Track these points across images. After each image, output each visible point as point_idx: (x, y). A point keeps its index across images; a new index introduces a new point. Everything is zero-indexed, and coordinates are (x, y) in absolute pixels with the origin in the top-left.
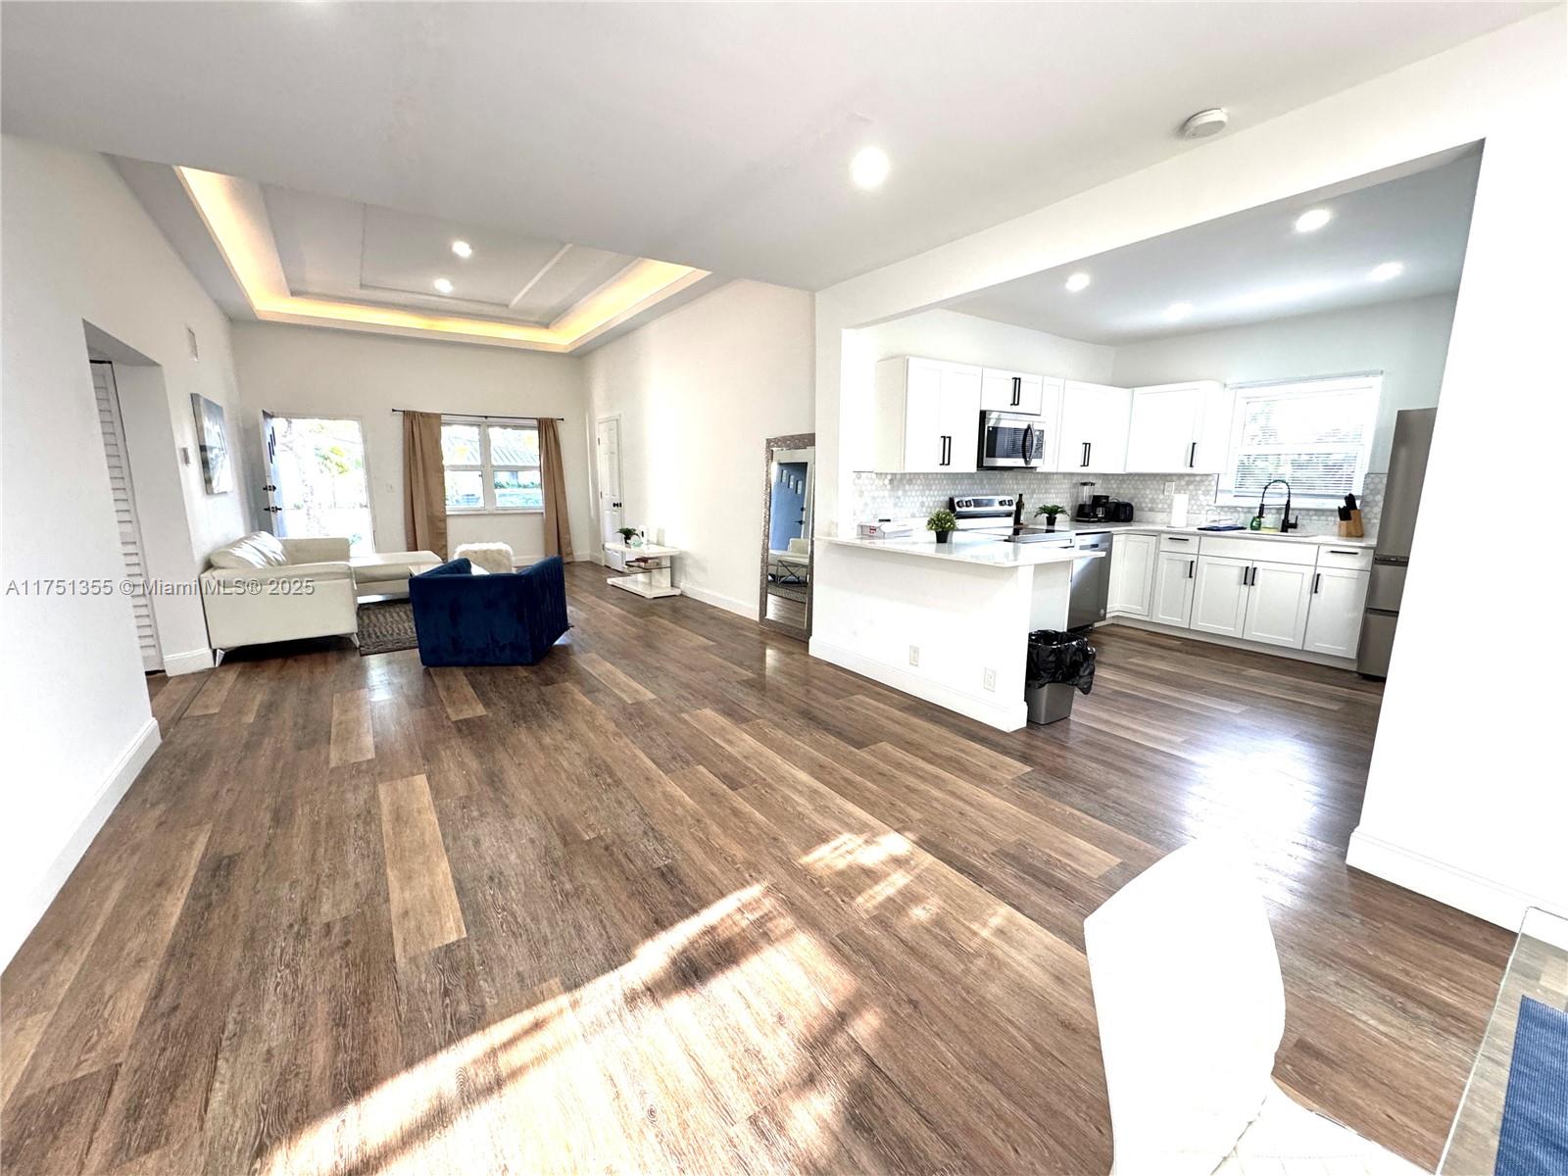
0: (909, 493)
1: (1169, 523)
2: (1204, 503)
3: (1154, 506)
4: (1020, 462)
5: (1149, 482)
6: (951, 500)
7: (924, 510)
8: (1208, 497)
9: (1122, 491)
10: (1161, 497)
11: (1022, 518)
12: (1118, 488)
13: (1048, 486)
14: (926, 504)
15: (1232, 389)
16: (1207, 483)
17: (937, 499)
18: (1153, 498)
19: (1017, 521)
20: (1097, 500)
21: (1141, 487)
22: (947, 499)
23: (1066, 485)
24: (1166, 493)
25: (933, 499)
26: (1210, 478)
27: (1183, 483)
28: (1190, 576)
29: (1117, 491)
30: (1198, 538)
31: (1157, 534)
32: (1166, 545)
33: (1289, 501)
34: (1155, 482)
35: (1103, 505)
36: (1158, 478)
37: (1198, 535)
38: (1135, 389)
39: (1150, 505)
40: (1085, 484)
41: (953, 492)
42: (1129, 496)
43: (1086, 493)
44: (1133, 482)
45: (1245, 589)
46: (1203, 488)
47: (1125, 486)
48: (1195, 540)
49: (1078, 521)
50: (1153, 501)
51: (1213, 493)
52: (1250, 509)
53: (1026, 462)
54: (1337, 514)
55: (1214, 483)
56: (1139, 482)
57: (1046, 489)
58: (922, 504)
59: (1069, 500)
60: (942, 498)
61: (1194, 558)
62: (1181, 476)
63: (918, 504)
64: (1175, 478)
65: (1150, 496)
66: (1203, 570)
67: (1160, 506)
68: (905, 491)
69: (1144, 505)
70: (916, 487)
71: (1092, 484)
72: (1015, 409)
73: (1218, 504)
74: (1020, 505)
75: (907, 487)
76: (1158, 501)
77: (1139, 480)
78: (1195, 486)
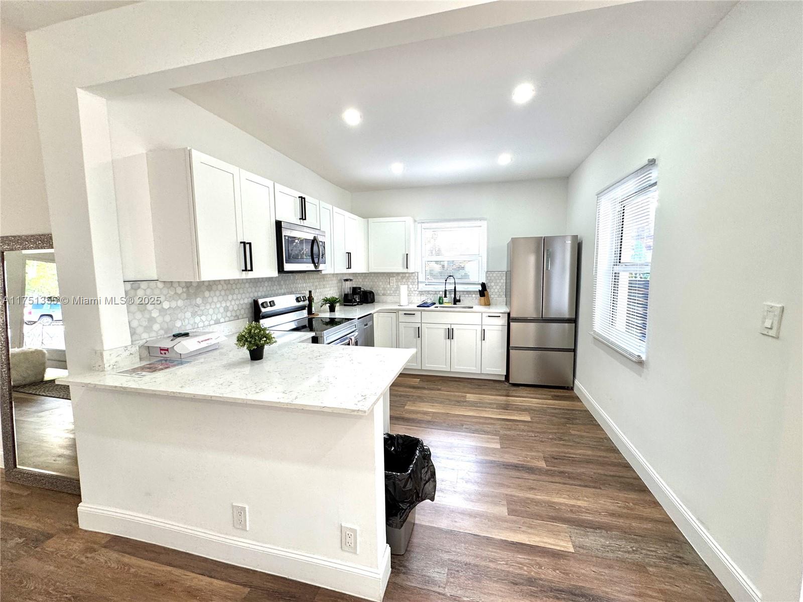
0: (210, 300)
1: (399, 303)
2: (412, 290)
3: (385, 292)
4: (311, 267)
5: (381, 278)
6: (256, 302)
7: (229, 314)
8: (414, 286)
9: (365, 283)
10: (388, 286)
11: (313, 309)
12: (362, 281)
13: (325, 283)
14: (231, 308)
15: (419, 223)
16: (412, 278)
17: (242, 302)
18: (383, 288)
19: (310, 312)
20: (355, 290)
21: (376, 280)
22: (251, 300)
23: (335, 281)
24: (391, 284)
25: (237, 302)
26: (414, 275)
27: (400, 278)
28: (419, 337)
29: (362, 283)
30: (420, 312)
31: (396, 311)
32: (403, 318)
33: (455, 287)
34: (384, 278)
35: (358, 294)
36: (385, 275)
37: (419, 311)
38: (369, 219)
39: (383, 292)
40: (346, 280)
41: (256, 294)
42: (370, 286)
43: (348, 286)
44: (371, 278)
45: (448, 341)
46: (411, 280)
47: (367, 280)
48: (418, 314)
49: (345, 305)
50: (384, 289)
51: (416, 283)
52: (436, 292)
53: (316, 267)
54: (478, 293)
55: (416, 278)
56: (374, 278)
57: (324, 285)
58: (226, 309)
59: (337, 291)
60: (246, 301)
61: (419, 325)
62: (398, 274)
63: (222, 310)
64: (394, 275)
65: (382, 286)
66: (425, 331)
67: (389, 292)
68: (204, 298)
69: (379, 292)
70: (218, 293)
71: (351, 280)
72: (302, 223)
73: (419, 290)
74: (311, 299)
75: (207, 294)
76: (387, 289)
77: (374, 276)
78: (406, 280)
